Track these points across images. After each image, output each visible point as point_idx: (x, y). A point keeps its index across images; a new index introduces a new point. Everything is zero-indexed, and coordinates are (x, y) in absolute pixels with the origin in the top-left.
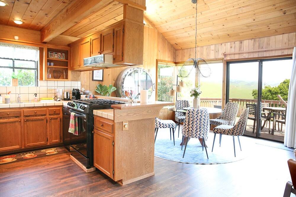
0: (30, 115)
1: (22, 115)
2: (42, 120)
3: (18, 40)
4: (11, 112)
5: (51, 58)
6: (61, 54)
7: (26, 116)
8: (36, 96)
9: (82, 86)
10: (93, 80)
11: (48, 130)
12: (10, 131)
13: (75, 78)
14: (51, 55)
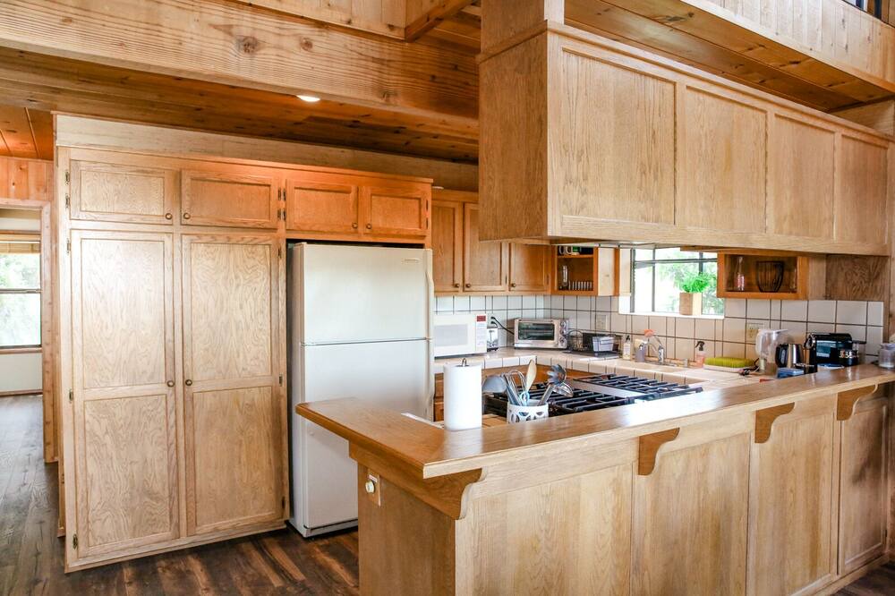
8: (701, 349)
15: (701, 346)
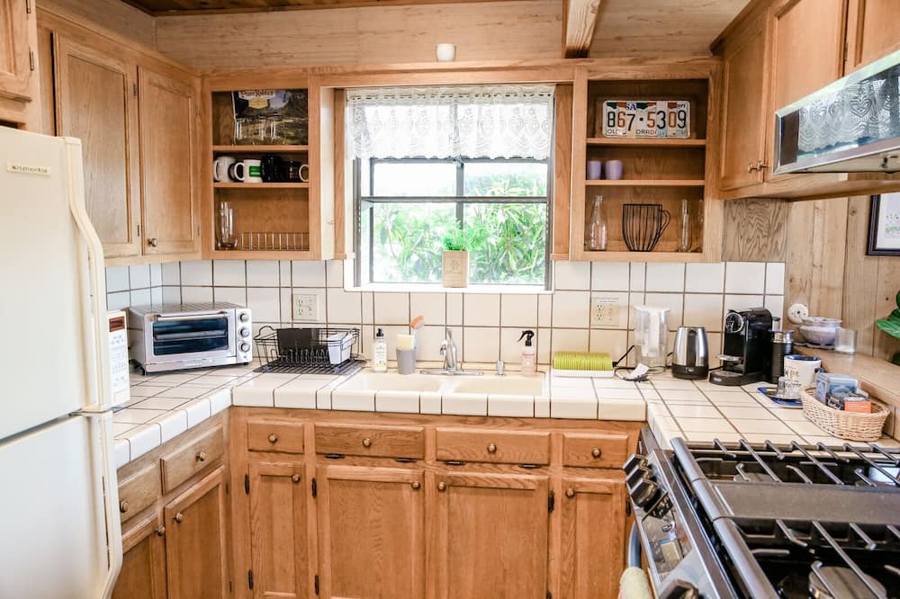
0: (468, 458)
1: (430, 453)
2: (525, 492)
3: (454, 60)
4: (381, 433)
5: (615, 134)
6: (671, 106)
7: (447, 462)
8: (528, 344)
9: (794, 287)
10: (871, 249)
11: (556, 551)
12: (378, 527)
13: (749, 240)
14: (613, 120)
15: (529, 338)
